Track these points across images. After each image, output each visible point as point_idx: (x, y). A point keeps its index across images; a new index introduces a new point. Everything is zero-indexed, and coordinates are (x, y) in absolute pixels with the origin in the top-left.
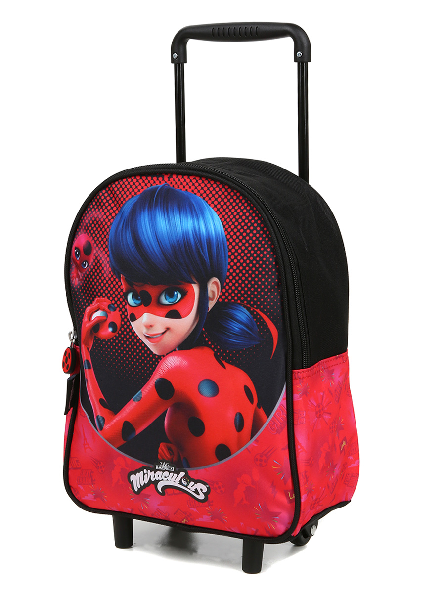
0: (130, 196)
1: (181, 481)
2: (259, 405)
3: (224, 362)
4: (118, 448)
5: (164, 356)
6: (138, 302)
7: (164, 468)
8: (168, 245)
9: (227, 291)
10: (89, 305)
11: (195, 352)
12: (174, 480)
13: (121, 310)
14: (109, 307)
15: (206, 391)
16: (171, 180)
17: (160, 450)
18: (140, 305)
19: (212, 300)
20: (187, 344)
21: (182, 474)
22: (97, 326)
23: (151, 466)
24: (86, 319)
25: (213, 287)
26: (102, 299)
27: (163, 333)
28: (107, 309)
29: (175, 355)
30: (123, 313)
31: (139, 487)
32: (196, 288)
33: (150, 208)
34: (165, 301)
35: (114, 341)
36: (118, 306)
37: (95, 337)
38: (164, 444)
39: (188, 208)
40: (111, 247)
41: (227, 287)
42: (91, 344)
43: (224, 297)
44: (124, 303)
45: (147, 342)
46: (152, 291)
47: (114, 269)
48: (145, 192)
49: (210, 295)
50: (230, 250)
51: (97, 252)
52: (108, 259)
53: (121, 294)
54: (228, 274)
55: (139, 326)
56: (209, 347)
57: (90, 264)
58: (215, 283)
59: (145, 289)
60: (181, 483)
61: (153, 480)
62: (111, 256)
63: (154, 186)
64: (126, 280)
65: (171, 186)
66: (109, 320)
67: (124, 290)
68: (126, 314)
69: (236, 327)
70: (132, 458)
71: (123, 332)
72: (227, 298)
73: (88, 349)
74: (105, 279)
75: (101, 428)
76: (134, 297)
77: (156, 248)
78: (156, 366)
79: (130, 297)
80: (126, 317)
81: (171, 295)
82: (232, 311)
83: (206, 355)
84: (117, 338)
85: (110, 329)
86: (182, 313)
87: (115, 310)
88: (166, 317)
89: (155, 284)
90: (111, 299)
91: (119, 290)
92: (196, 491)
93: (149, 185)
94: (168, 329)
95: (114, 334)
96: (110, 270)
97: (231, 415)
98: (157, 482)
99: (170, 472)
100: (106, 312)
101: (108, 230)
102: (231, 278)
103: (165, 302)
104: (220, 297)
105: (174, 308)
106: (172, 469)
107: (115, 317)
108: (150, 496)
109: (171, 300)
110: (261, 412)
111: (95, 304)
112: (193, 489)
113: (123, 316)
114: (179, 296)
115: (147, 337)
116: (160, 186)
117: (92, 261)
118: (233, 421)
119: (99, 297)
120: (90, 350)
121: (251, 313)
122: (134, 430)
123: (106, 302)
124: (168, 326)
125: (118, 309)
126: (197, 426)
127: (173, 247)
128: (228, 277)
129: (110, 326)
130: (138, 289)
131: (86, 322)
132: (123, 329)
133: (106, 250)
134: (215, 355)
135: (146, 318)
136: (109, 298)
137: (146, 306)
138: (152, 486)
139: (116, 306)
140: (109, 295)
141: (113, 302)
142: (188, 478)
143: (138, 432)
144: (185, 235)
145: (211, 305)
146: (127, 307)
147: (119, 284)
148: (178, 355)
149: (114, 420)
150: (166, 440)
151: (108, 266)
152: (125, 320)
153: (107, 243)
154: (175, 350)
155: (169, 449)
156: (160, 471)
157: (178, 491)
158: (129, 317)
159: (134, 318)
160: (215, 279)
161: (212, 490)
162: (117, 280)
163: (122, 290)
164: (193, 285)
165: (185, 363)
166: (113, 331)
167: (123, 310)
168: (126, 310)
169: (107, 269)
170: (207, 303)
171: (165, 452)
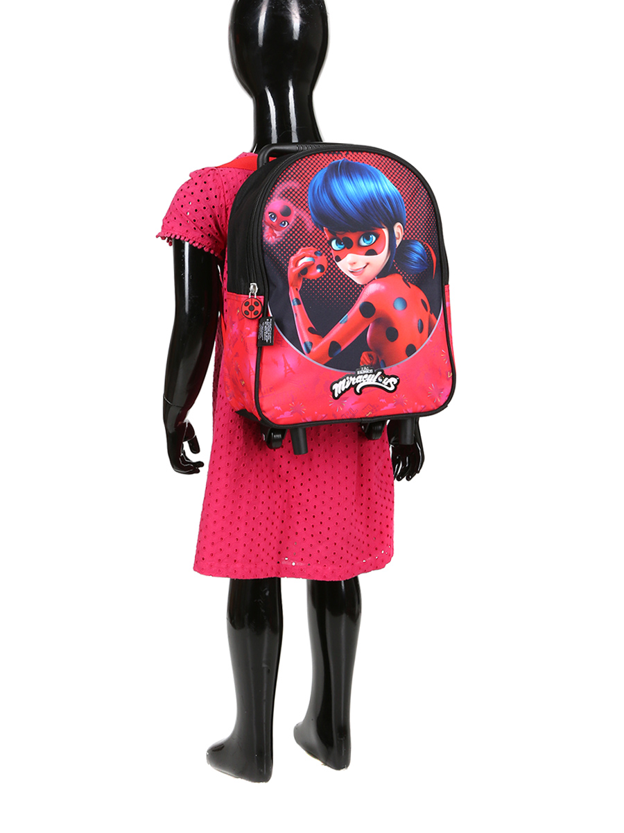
0: (319, 169)
1: (377, 379)
2: (431, 313)
3: (409, 283)
4: (325, 365)
5: (366, 285)
6: (342, 247)
7: (364, 372)
8: (360, 204)
9: (408, 232)
10: (293, 255)
11: (389, 278)
12: (371, 380)
13: (326, 254)
14: (316, 253)
15: (399, 306)
16: (349, 156)
17: (362, 359)
18: (344, 248)
19: (398, 239)
20: (383, 274)
21: (379, 373)
22: (305, 270)
23: (354, 373)
24: (291, 266)
25: (398, 229)
26: (307, 248)
27: (364, 267)
28: (313, 255)
29: (374, 283)
30: (329, 256)
31: (340, 392)
32: (386, 231)
33: (337, 176)
34: (363, 243)
35: (323, 279)
36: (324, 252)
37: (304, 279)
38: (366, 353)
39: (368, 176)
40: (312, 207)
41: (408, 229)
42: (300, 285)
43: (406, 236)
44: (328, 249)
45: (351, 276)
46: (352, 236)
47: (316, 224)
48: (330, 165)
49: (397, 235)
50: (405, 203)
51: (297, 212)
52: (310, 217)
53: (326, 242)
54: (407, 219)
55: (345, 265)
56: (399, 273)
57: (290, 223)
58: (399, 226)
59: (346, 236)
60: (377, 381)
61: (353, 384)
62: (312, 214)
63: (336, 161)
64: (329, 231)
65: (350, 161)
66: (317, 263)
67: (328, 239)
68: (331, 257)
69: (415, 257)
70: (336, 370)
71: (330, 272)
72: (408, 236)
73: (297, 289)
74: (308, 232)
75: (309, 351)
76: (338, 243)
77: (350, 205)
78: (360, 293)
79: (334, 243)
80: (331, 259)
81: (368, 239)
82: (412, 246)
83: (396, 280)
84: (325, 277)
85: (319, 271)
86: (377, 251)
87: (321, 255)
88: (366, 255)
89: (353, 231)
90: (317, 247)
91: (323, 239)
92: (389, 385)
93: (331, 160)
94: (368, 264)
95: (322, 274)
96: (313, 225)
97: (415, 322)
98: (357, 384)
99: (369, 374)
100: (313, 257)
101: (306, 195)
102: (409, 222)
103: (365, 244)
104: (404, 236)
105: (370, 248)
106: (371, 371)
107: (322, 260)
108: (347, 398)
109: (369, 242)
110: (433, 316)
111: (299, 253)
112: (386, 384)
113: (329, 259)
114: (374, 238)
115: (352, 272)
116: (341, 160)
117: (293, 220)
118: (417, 325)
119: (304, 247)
120: (299, 290)
121: (424, 246)
122: (339, 347)
123: (312, 250)
124: (368, 262)
125: (324, 254)
126: (392, 334)
127: (363, 204)
128: (407, 222)
129: (317, 268)
130: (341, 237)
131: (293, 269)
132: (329, 269)
133: (307, 209)
134: (403, 279)
135: (350, 257)
136: (314, 247)
137: (348, 248)
138: (352, 389)
139: (322, 252)
140: (314, 244)
141: (319, 249)
142: (384, 376)
143: (343, 348)
144: (371, 195)
145: (398, 242)
146: (332, 251)
147: (323, 234)
148: (377, 283)
149: (322, 343)
150: (368, 349)
151: (310, 222)
152: (331, 262)
153: (306, 205)
154: (374, 279)
155: (370, 356)
156: (361, 375)
157: (374, 388)
158: (334, 259)
159: (339, 259)
160: (399, 224)
161: (401, 381)
162: (320, 232)
163: (326, 239)
164: (383, 229)
165: (383, 287)
166: (321, 272)
167: (329, 254)
168: (331, 254)
169: (310, 225)
170: (395, 241)
171: (366, 359)
